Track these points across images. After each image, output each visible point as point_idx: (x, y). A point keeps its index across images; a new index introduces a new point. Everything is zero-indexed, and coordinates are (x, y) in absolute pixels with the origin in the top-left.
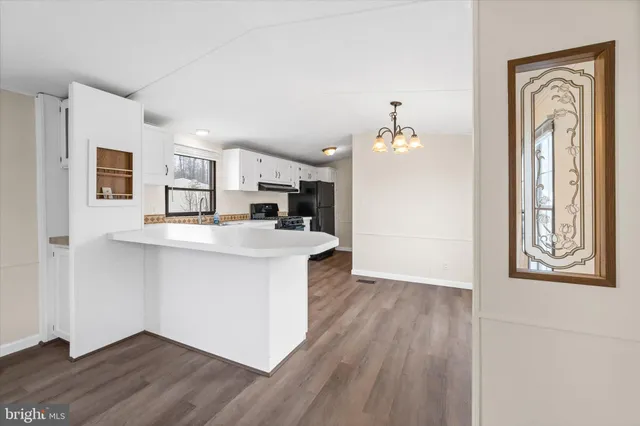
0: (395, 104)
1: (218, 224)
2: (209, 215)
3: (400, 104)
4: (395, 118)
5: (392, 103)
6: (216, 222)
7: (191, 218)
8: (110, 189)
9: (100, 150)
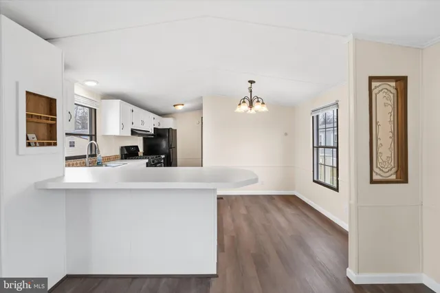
0: (251, 82)
1: (101, 165)
2: (92, 158)
3: (254, 82)
4: (251, 91)
5: (249, 82)
6: (99, 164)
7: (78, 161)
8: (34, 136)
9: (28, 93)
